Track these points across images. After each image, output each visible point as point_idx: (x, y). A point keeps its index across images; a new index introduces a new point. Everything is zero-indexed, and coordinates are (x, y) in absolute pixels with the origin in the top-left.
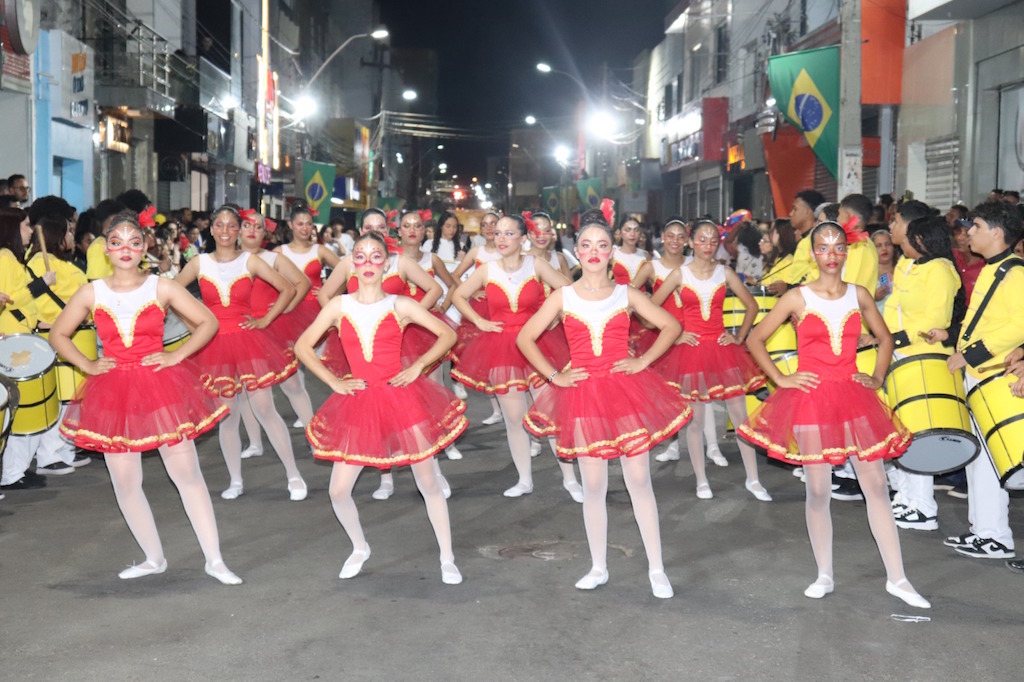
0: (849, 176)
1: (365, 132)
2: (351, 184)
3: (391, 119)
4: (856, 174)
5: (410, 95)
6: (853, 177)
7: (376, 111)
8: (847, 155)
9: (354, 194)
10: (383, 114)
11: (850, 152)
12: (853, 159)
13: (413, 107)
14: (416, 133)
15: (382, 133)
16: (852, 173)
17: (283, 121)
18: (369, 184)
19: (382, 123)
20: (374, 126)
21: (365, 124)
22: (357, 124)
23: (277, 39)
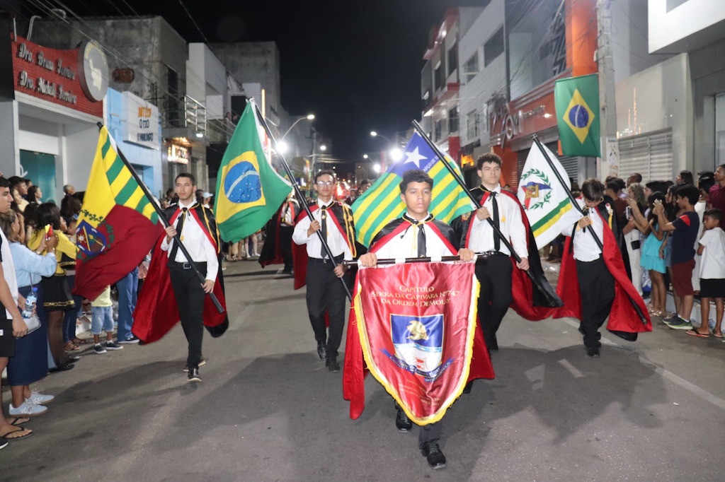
0: (611, 154)
1: (308, 162)
2: (302, 180)
3: (317, 157)
4: (615, 153)
5: (323, 148)
6: (613, 155)
7: (311, 154)
8: (609, 141)
9: (304, 184)
10: (314, 155)
11: (611, 139)
12: (613, 144)
13: (325, 153)
14: (326, 162)
15: (314, 162)
16: (613, 153)
17: (272, 152)
18: (309, 181)
19: (314, 158)
20: (311, 159)
21: (307, 158)
22: (304, 159)
23: (270, 119)
